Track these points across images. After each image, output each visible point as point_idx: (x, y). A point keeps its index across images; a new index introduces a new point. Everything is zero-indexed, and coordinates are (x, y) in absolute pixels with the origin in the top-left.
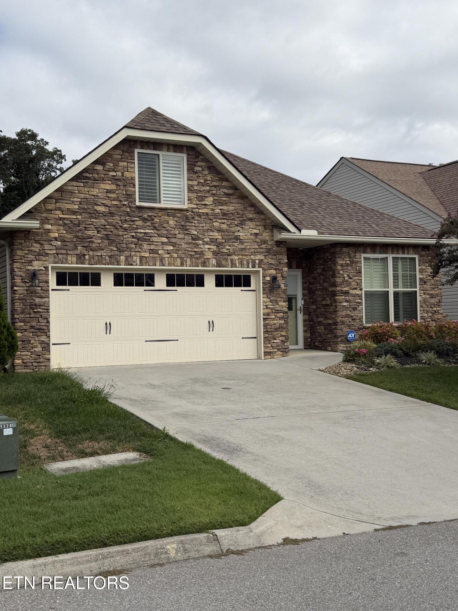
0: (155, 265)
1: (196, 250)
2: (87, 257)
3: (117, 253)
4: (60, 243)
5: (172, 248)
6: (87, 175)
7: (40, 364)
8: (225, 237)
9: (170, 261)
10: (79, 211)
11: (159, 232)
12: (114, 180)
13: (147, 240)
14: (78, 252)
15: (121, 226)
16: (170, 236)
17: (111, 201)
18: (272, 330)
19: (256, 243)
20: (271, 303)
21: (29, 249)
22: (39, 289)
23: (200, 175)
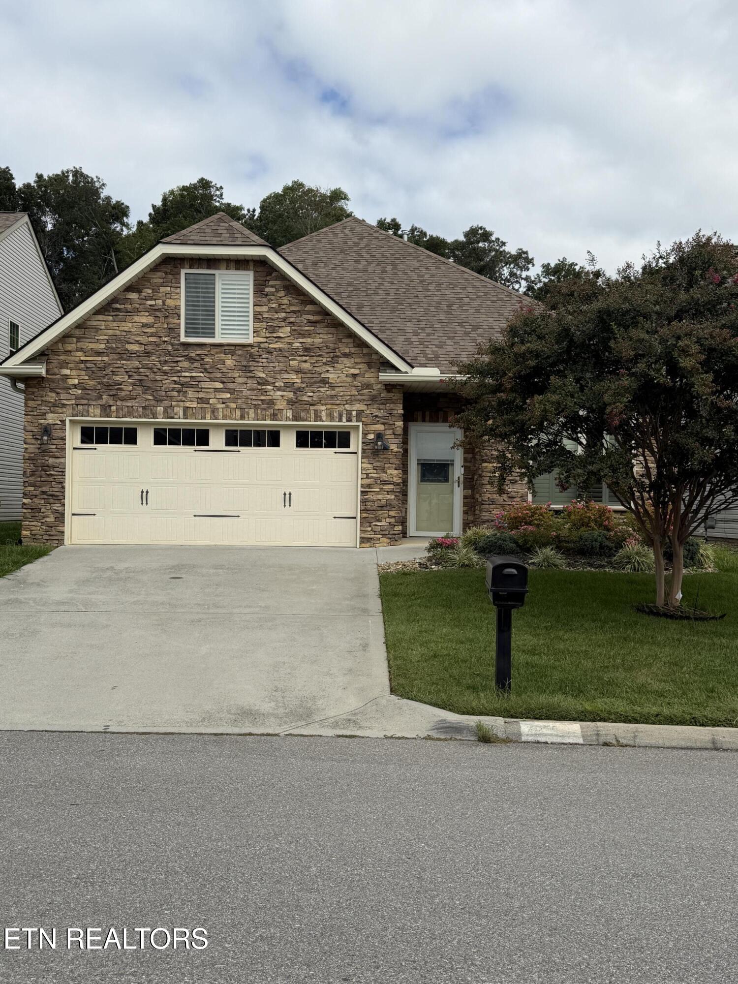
0: (205, 418)
1: (263, 398)
2: (114, 408)
3: (153, 403)
4: (80, 391)
5: (228, 396)
6: (118, 306)
7: (51, 538)
8: (306, 380)
9: (225, 413)
10: (105, 351)
11: (212, 376)
12: (153, 310)
13: (194, 386)
14: (103, 402)
15: (159, 369)
16: (225, 380)
17: (148, 337)
18: (374, 508)
19: (354, 388)
20: (375, 471)
21: (43, 399)
22: (54, 447)
23: (272, 298)
